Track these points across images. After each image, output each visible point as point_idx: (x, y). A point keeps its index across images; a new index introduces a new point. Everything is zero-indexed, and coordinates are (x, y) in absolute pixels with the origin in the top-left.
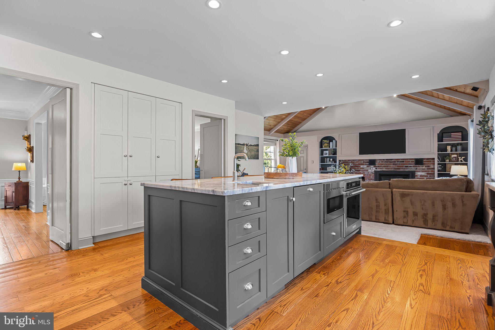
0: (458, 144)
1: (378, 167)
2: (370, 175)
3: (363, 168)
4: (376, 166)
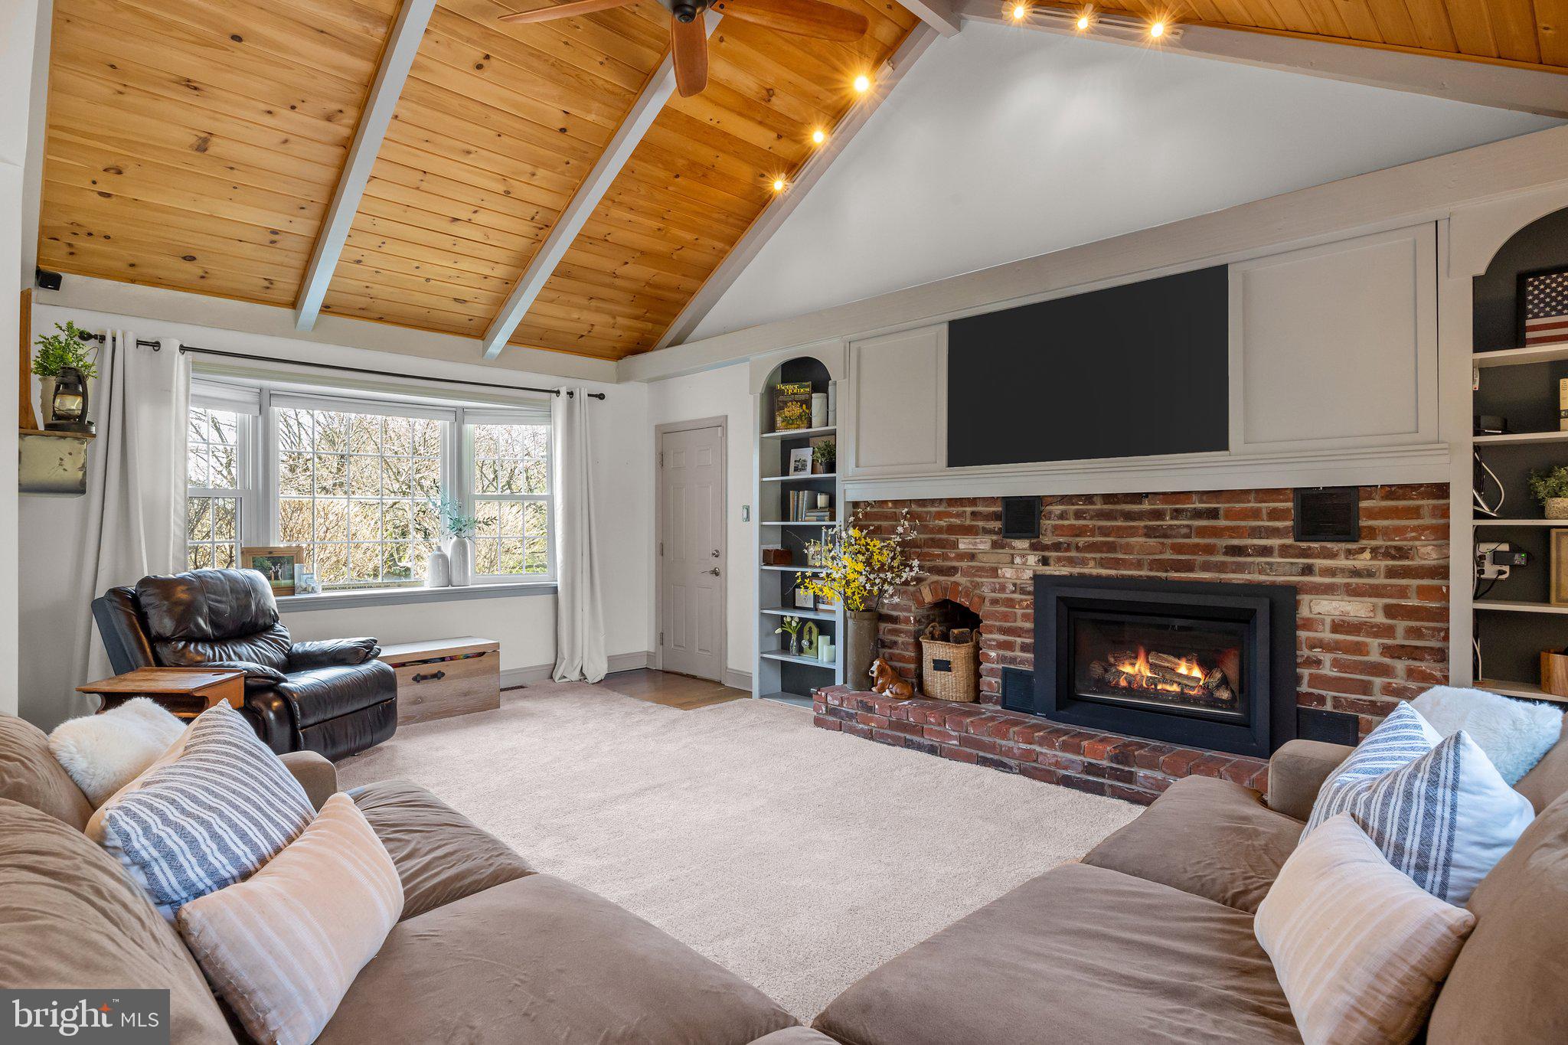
1: (1057, 547)
2: (1010, 603)
3: (972, 556)
4: (1047, 540)
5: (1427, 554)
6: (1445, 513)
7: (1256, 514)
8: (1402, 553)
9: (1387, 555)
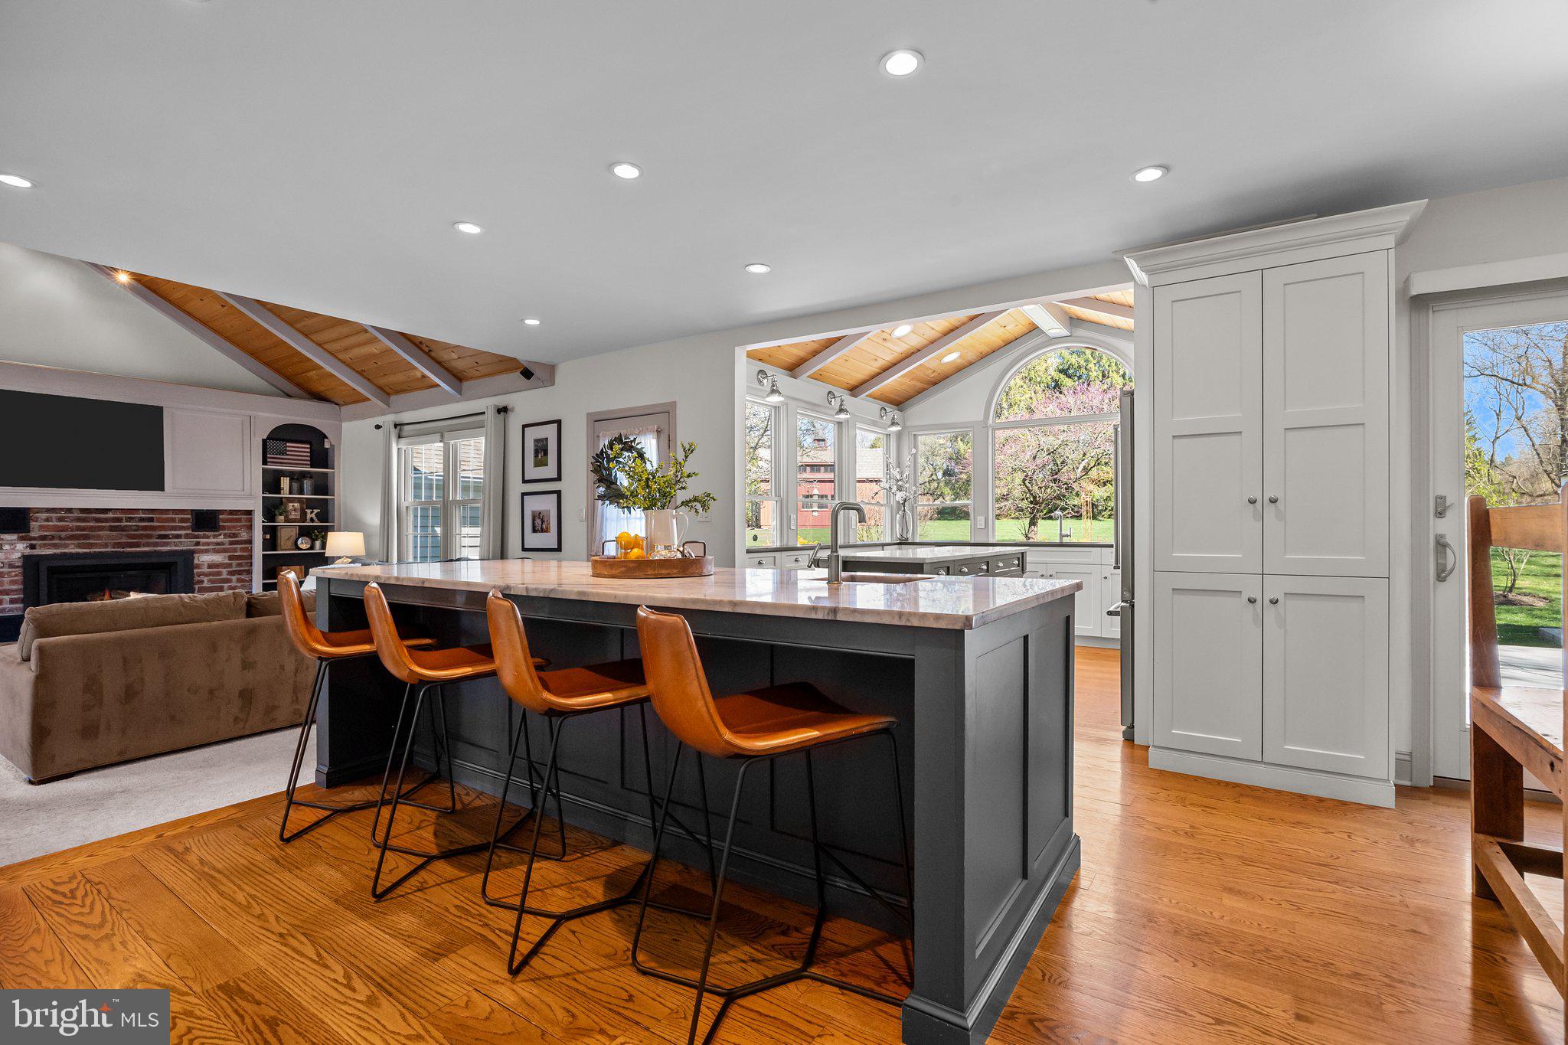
0: (303, 475)
1: (43, 538)
4: (34, 534)
5: (244, 535)
6: (250, 520)
7: (173, 520)
8: (235, 535)
9: (230, 537)
